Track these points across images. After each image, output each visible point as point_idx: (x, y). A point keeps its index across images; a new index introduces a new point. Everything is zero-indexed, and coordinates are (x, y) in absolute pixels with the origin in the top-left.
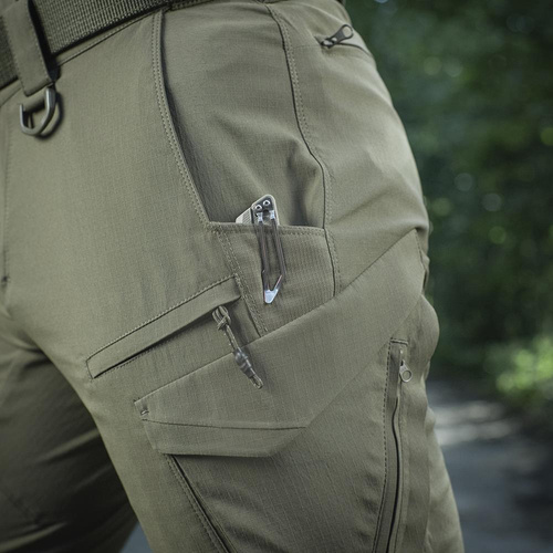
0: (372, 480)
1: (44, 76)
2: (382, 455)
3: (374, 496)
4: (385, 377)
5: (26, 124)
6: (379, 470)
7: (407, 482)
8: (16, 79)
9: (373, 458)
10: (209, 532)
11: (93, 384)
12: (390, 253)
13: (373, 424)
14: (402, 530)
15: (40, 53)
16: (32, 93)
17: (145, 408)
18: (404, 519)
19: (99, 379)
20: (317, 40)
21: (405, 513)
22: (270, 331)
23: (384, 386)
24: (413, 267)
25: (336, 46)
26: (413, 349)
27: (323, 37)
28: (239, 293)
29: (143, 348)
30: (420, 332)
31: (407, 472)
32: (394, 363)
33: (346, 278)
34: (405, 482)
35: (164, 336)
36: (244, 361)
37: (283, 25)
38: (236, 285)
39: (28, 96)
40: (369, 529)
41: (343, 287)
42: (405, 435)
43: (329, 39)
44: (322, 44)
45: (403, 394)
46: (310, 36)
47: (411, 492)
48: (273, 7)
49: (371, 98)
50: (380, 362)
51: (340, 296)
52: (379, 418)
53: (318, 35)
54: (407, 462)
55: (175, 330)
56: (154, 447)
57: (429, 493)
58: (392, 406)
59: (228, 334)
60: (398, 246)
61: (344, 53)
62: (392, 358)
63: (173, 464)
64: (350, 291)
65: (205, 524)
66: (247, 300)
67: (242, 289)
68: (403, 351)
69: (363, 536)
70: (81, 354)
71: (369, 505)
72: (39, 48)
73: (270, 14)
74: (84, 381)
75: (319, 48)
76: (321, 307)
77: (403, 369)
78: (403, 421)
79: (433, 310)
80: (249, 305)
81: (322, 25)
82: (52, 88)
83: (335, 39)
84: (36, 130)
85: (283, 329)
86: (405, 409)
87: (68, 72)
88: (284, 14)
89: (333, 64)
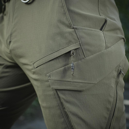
0: (109, 102)
2: (113, 96)
3: (110, 107)
6: (112, 100)
7: (118, 104)
9: (111, 96)
11: (35, 70)
13: (112, 87)
14: (115, 118)
17: (50, 76)
18: (116, 115)
19: (37, 69)
21: (116, 113)
22: (88, 56)
23: (116, 78)
26: (123, 69)
28: (80, 46)
29: (51, 59)
30: (125, 65)
33: (109, 45)
40: (107, 116)
41: (108, 47)
47: (118, 108)
50: (116, 71)
51: (107, 49)
52: (113, 85)
56: (51, 87)
58: (117, 83)
69: (105, 118)
70: (32, 62)
71: (108, 109)
74: (32, 69)
80: (83, 49)
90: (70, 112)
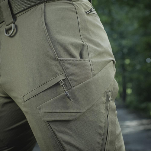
0: (101, 128)
1: (12, 20)
2: (104, 121)
3: (101, 132)
4: (105, 100)
5: (6, 33)
6: (103, 125)
8: (4, 21)
9: (101, 122)
10: (57, 142)
11: (25, 103)
12: (106, 67)
13: (102, 113)
14: (109, 141)
15: (11, 14)
16: (8, 25)
17: (40, 109)
18: (109, 139)
19: (27, 102)
20: (85, 12)
21: (109, 137)
22: (75, 87)
23: (105, 103)
24: (112, 71)
25: (90, 13)
26: (112, 93)
27: (86, 11)
28: (66, 77)
30: (114, 88)
31: (110, 126)
32: (108, 97)
33: (95, 72)
34: (110, 129)
35: (46, 89)
36: (68, 95)
37: (76, 7)
38: (65, 75)
39: (7, 26)
40: (100, 141)
41: (95, 75)
42: (110, 116)
43: (88, 12)
44: (86, 13)
45: (110, 105)
46: (83, 10)
47: (111, 131)
48: (74, 3)
49: (99, 27)
50: (104, 96)
51: (93, 77)
52: (103, 111)
53: (85, 10)
54: (110, 123)
55: (49, 87)
56: (42, 119)
57: (116, 132)
58: (107, 108)
59: (63, 88)
60: (108, 65)
61: (92, 15)
62: (107, 95)
63: (47, 124)
64: (96, 76)
65: (56, 140)
66: (68, 79)
67: (67, 76)
68: (110, 93)
69: (99, 143)
70: (22, 95)
71: (100, 134)
72: (10, 13)
73: (73, 4)
74: (22, 102)
75: (85, 14)
76: (89, 80)
77: (110, 98)
78: (110, 112)
79: (117, 83)
80: (69, 80)
81: (86, 8)
82: (14, 23)
83: (90, 12)
84: (9, 35)
85: (78, 86)
86: (110, 109)
87: (18, 19)
88: (76, 4)
89: (89, 18)
90: (63, 141)
